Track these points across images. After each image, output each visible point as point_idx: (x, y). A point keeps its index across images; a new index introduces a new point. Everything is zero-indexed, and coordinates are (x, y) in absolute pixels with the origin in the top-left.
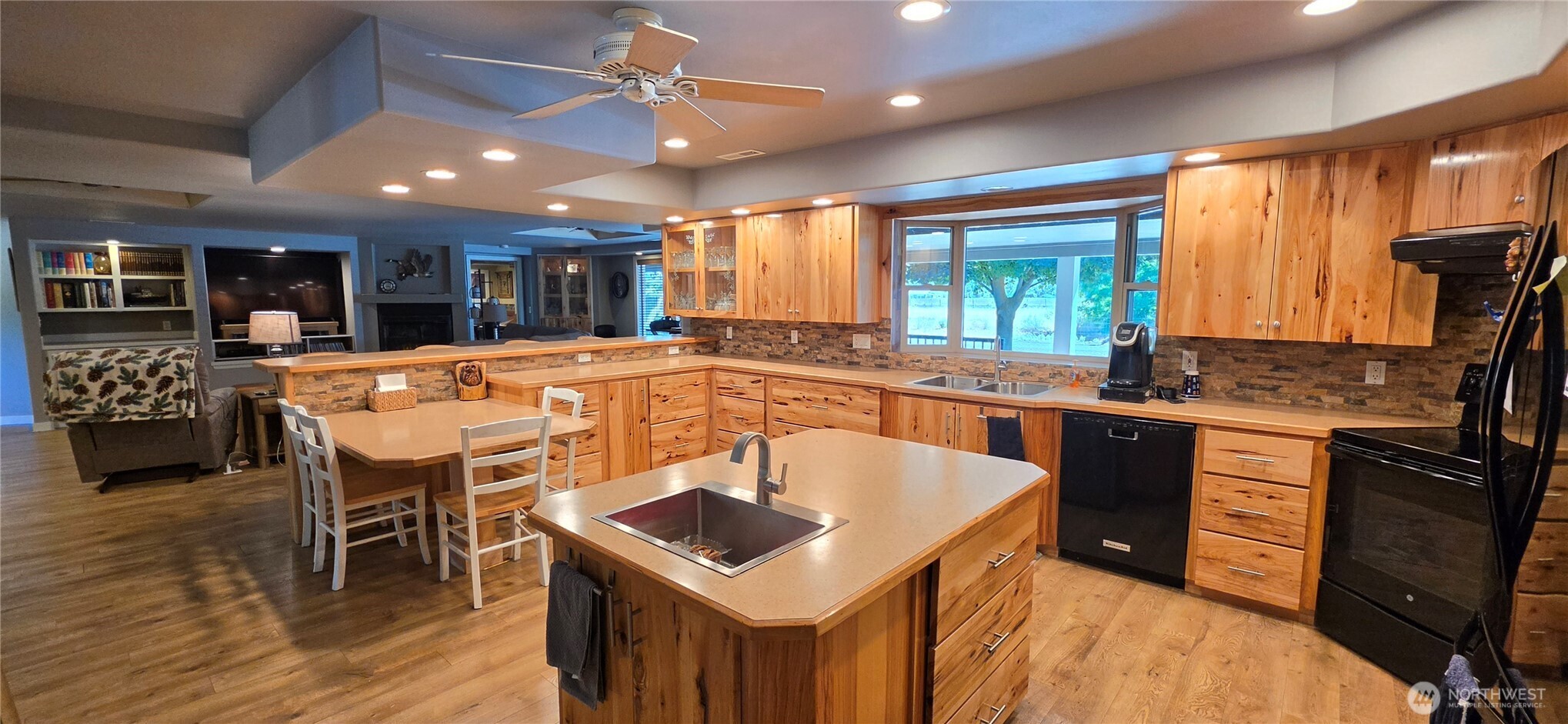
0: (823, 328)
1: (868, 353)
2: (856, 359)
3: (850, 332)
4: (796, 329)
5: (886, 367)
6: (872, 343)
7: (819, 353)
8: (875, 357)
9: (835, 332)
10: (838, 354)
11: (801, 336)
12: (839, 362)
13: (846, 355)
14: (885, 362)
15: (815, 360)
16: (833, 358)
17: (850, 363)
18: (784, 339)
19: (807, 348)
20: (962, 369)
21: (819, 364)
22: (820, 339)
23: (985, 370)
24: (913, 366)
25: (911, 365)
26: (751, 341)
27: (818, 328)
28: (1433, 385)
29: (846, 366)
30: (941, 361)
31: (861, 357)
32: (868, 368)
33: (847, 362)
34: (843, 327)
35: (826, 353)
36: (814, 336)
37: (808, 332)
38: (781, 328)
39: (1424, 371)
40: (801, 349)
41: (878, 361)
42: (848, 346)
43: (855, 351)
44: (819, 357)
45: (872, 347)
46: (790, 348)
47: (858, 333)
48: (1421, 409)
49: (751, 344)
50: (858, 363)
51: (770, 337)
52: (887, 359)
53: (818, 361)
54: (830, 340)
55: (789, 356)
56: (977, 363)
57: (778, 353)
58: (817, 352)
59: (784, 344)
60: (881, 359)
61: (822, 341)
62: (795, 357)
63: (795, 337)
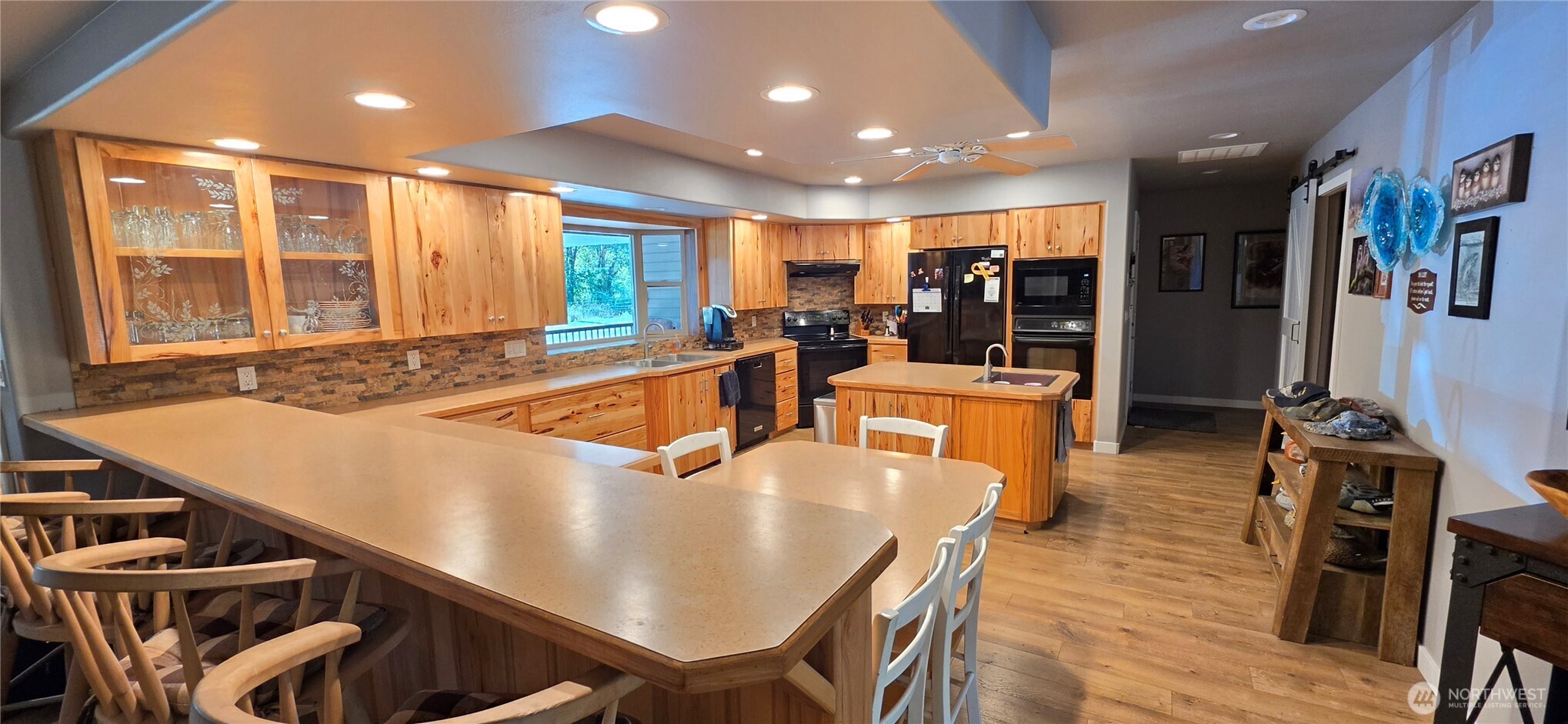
0: (461, 340)
1: (523, 360)
2: (510, 371)
3: (500, 340)
4: (415, 348)
5: (544, 371)
6: (527, 348)
7: (457, 375)
8: (531, 363)
9: (479, 343)
10: (486, 371)
11: (425, 357)
12: (487, 379)
13: (496, 368)
14: (542, 366)
15: (451, 385)
16: (479, 376)
17: (502, 378)
18: (394, 365)
19: (436, 372)
20: (609, 357)
21: (459, 389)
22: (457, 356)
23: (624, 354)
24: (570, 365)
25: (568, 363)
26: (314, 384)
27: (453, 341)
28: (767, 323)
29: (498, 382)
30: (592, 354)
31: (516, 366)
32: (524, 380)
33: (498, 377)
34: (489, 336)
35: (468, 372)
36: (447, 353)
37: (437, 349)
38: (385, 351)
39: (763, 318)
40: (427, 375)
41: (536, 367)
42: (498, 357)
43: (507, 362)
44: (458, 380)
45: (528, 354)
46: (407, 378)
47: (509, 339)
48: (764, 334)
49: (313, 388)
50: (513, 375)
51: (359, 368)
52: (544, 363)
53: (456, 385)
54: (473, 355)
55: (404, 390)
56: (618, 349)
57: (383, 390)
58: (454, 373)
59: (393, 374)
60: (538, 364)
61: (460, 359)
62: (416, 389)
63: (414, 360)
